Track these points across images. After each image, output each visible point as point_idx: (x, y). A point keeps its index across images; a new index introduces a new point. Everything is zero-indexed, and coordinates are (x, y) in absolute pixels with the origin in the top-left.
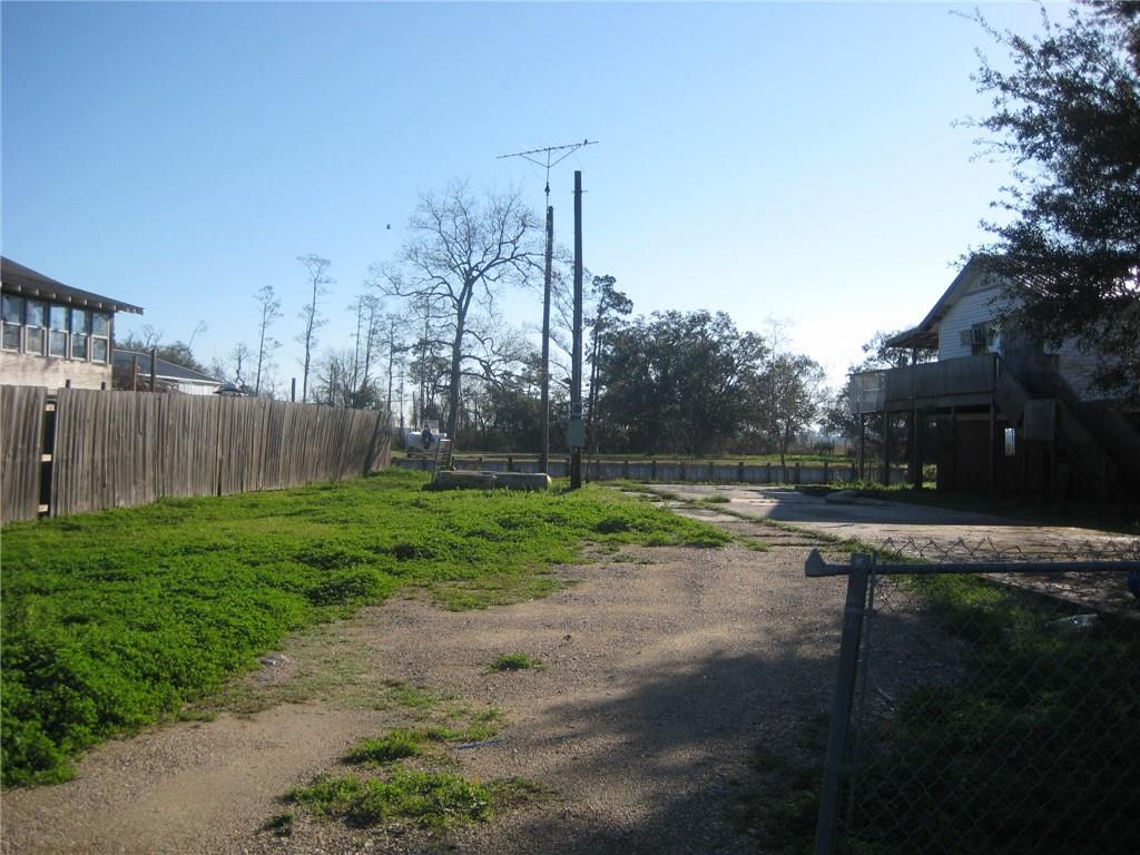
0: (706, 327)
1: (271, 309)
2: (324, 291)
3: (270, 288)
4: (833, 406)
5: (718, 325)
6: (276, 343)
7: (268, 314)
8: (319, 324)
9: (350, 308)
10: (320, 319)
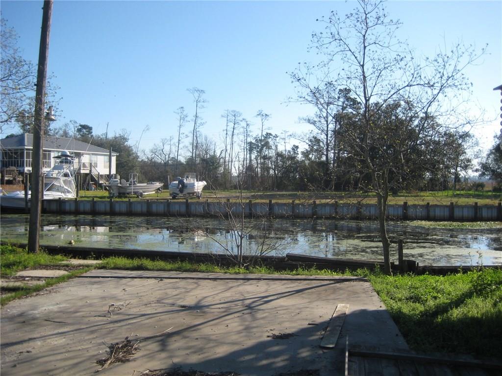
0: (398, 111)
1: (183, 118)
2: (203, 107)
3: (182, 108)
4: (484, 161)
5: (405, 109)
6: (186, 135)
7: (182, 121)
8: (202, 124)
9: (222, 116)
10: (202, 121)
